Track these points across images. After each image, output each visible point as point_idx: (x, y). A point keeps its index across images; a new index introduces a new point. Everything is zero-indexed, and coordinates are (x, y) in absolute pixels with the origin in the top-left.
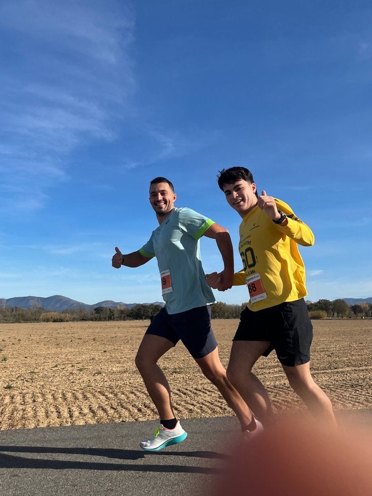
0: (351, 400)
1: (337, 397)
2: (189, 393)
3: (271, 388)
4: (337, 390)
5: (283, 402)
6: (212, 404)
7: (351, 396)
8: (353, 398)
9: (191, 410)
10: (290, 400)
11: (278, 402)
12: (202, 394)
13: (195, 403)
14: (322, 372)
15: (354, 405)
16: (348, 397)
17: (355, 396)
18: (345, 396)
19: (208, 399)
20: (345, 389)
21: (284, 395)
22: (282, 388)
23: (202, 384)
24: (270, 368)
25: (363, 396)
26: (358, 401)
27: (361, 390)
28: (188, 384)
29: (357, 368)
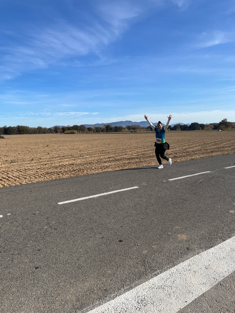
0: (90, 169)
1: (84, 168)
2: (22, 171)
4: (84, 165)
6: (34, 175)
7: (90, 167)
9: (26, 178)
11: (62, 172)
13: (26, 175)
18: (87, 167)
19: (32, 173)
20: (87, 165)
23: (27, 167)
24: (56, 158)
26: (92, 169)
27: (93, 165)
28: (20, 167)
29: (91, 156)
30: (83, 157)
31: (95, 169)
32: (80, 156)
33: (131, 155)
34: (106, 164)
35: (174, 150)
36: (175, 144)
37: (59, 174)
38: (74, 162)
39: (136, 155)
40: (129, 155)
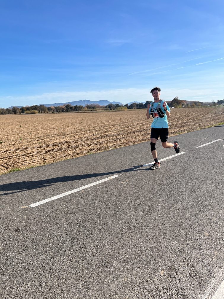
2: (22, 150)
5: (64, 148)
8: (86, 144)
9: (32, 155)
12: (29, 150)
13: (30, 153)
14: (64, 136)
15: (88, 146)
16: (84, 144)
19: (34, 151)
23: (22, 146)
25: (88, 143)
28: (16, 147)
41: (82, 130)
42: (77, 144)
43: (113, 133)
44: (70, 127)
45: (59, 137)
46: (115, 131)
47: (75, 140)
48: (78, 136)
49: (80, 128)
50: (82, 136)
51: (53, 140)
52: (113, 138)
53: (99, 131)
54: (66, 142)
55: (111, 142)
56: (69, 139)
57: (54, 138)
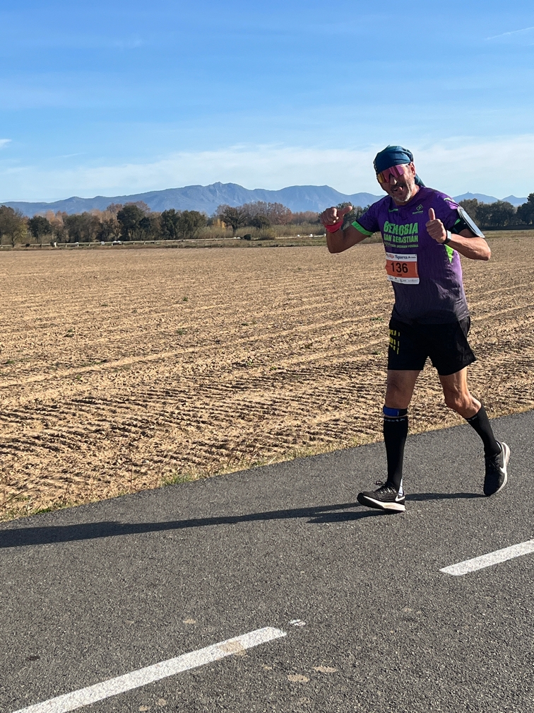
0: (189, 420)
1: (162, 418)
3: (22, 412)
4: (147, 403)
5: (73, 436)
7: (182, 412)
8: (189, 415)
10: (83, 431)
11: (62, 436)
14: (83, 369)
15: (198, 428)
16: (179, 413)
17: (189, 411)
18: (173, 413)
20: (163, 401)
21: (61, 422)
22: (44, 410)
25: (201, 410)
26: (201, 419)
27: (190, 400)
29: (144, 359)
30: (107, 365)
31: (217, 419)
32: (91, 361)
33: (336, 352)
34: (255, 397)
35: (522, 322)
36: (504, 293)
37: (56, 450)
38: (81, 388)
39: (360, 352)
40: (327, 349)
41: (185, 338)
42: (141, 413)
43: (338, 357)
44: (127, 323)
45: (60, 373)
46: (351, 348)
47: (138, 390)
48: (153, 372)
49: (172, 329)
50: (178, 369)
51: (27, 388)
52: (337, 383)
53: (270, 343)
54: (90, 401)
55: (319, 407)
56: (107, 383)
57: (31, 379)
